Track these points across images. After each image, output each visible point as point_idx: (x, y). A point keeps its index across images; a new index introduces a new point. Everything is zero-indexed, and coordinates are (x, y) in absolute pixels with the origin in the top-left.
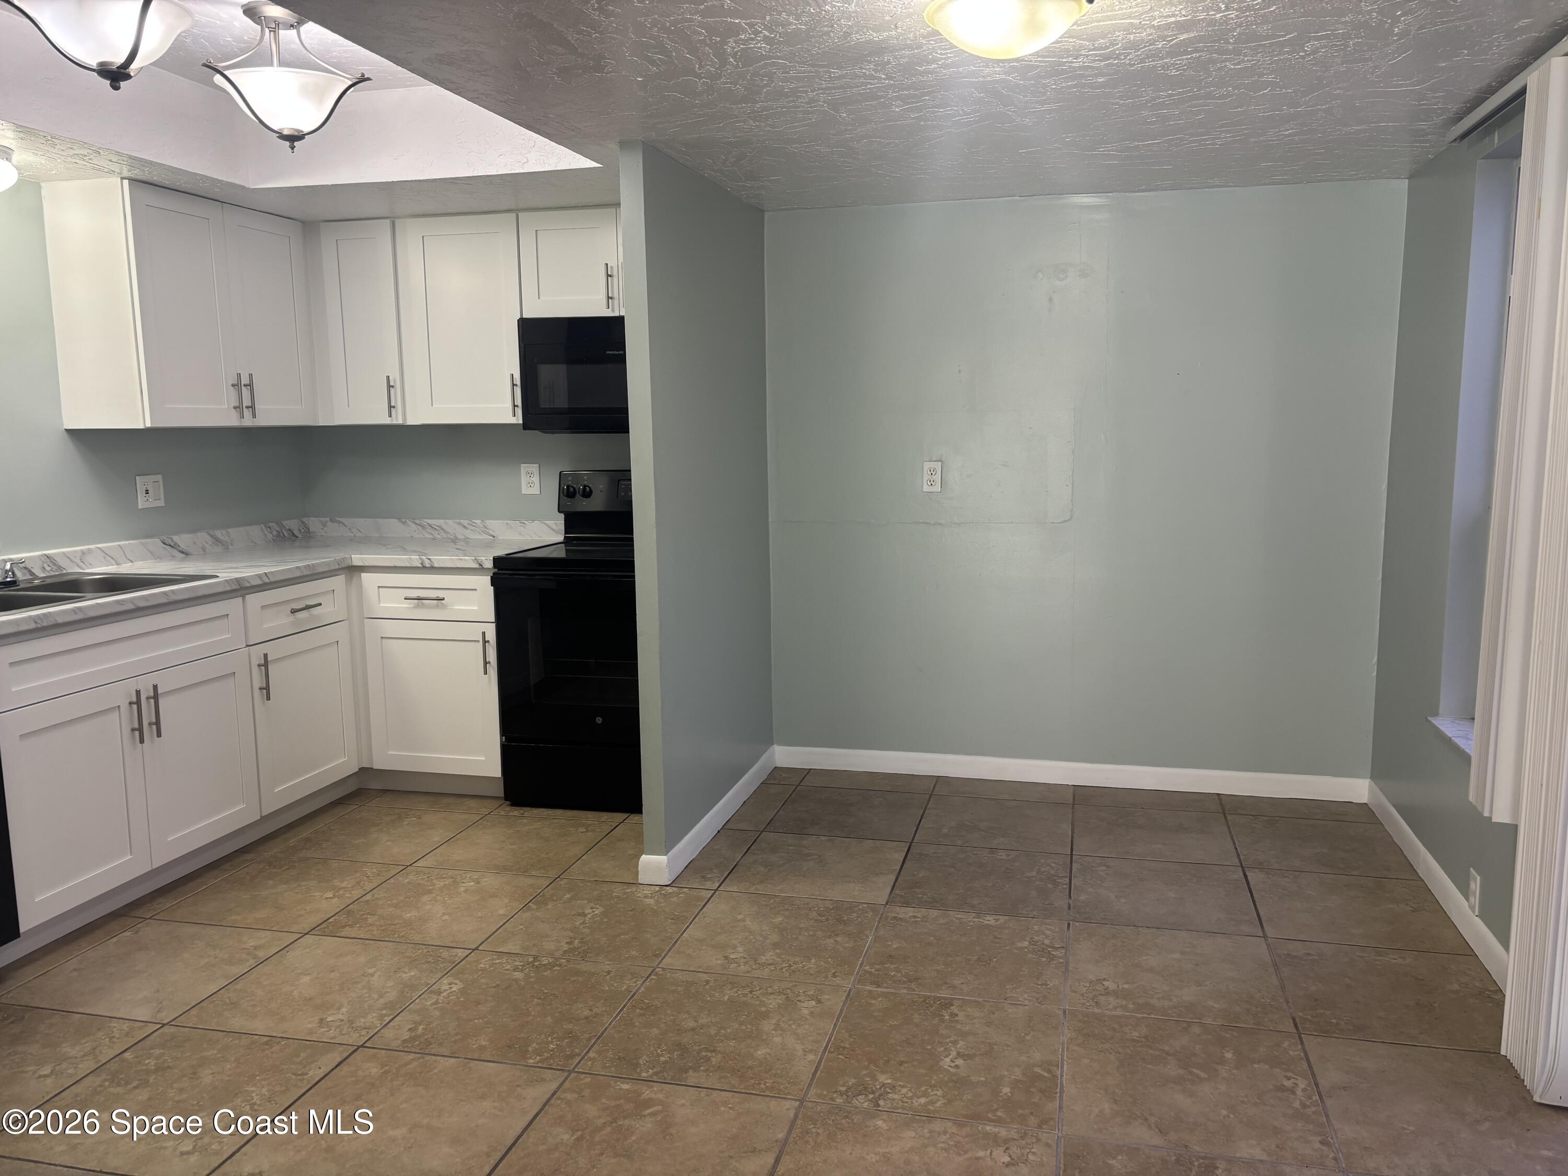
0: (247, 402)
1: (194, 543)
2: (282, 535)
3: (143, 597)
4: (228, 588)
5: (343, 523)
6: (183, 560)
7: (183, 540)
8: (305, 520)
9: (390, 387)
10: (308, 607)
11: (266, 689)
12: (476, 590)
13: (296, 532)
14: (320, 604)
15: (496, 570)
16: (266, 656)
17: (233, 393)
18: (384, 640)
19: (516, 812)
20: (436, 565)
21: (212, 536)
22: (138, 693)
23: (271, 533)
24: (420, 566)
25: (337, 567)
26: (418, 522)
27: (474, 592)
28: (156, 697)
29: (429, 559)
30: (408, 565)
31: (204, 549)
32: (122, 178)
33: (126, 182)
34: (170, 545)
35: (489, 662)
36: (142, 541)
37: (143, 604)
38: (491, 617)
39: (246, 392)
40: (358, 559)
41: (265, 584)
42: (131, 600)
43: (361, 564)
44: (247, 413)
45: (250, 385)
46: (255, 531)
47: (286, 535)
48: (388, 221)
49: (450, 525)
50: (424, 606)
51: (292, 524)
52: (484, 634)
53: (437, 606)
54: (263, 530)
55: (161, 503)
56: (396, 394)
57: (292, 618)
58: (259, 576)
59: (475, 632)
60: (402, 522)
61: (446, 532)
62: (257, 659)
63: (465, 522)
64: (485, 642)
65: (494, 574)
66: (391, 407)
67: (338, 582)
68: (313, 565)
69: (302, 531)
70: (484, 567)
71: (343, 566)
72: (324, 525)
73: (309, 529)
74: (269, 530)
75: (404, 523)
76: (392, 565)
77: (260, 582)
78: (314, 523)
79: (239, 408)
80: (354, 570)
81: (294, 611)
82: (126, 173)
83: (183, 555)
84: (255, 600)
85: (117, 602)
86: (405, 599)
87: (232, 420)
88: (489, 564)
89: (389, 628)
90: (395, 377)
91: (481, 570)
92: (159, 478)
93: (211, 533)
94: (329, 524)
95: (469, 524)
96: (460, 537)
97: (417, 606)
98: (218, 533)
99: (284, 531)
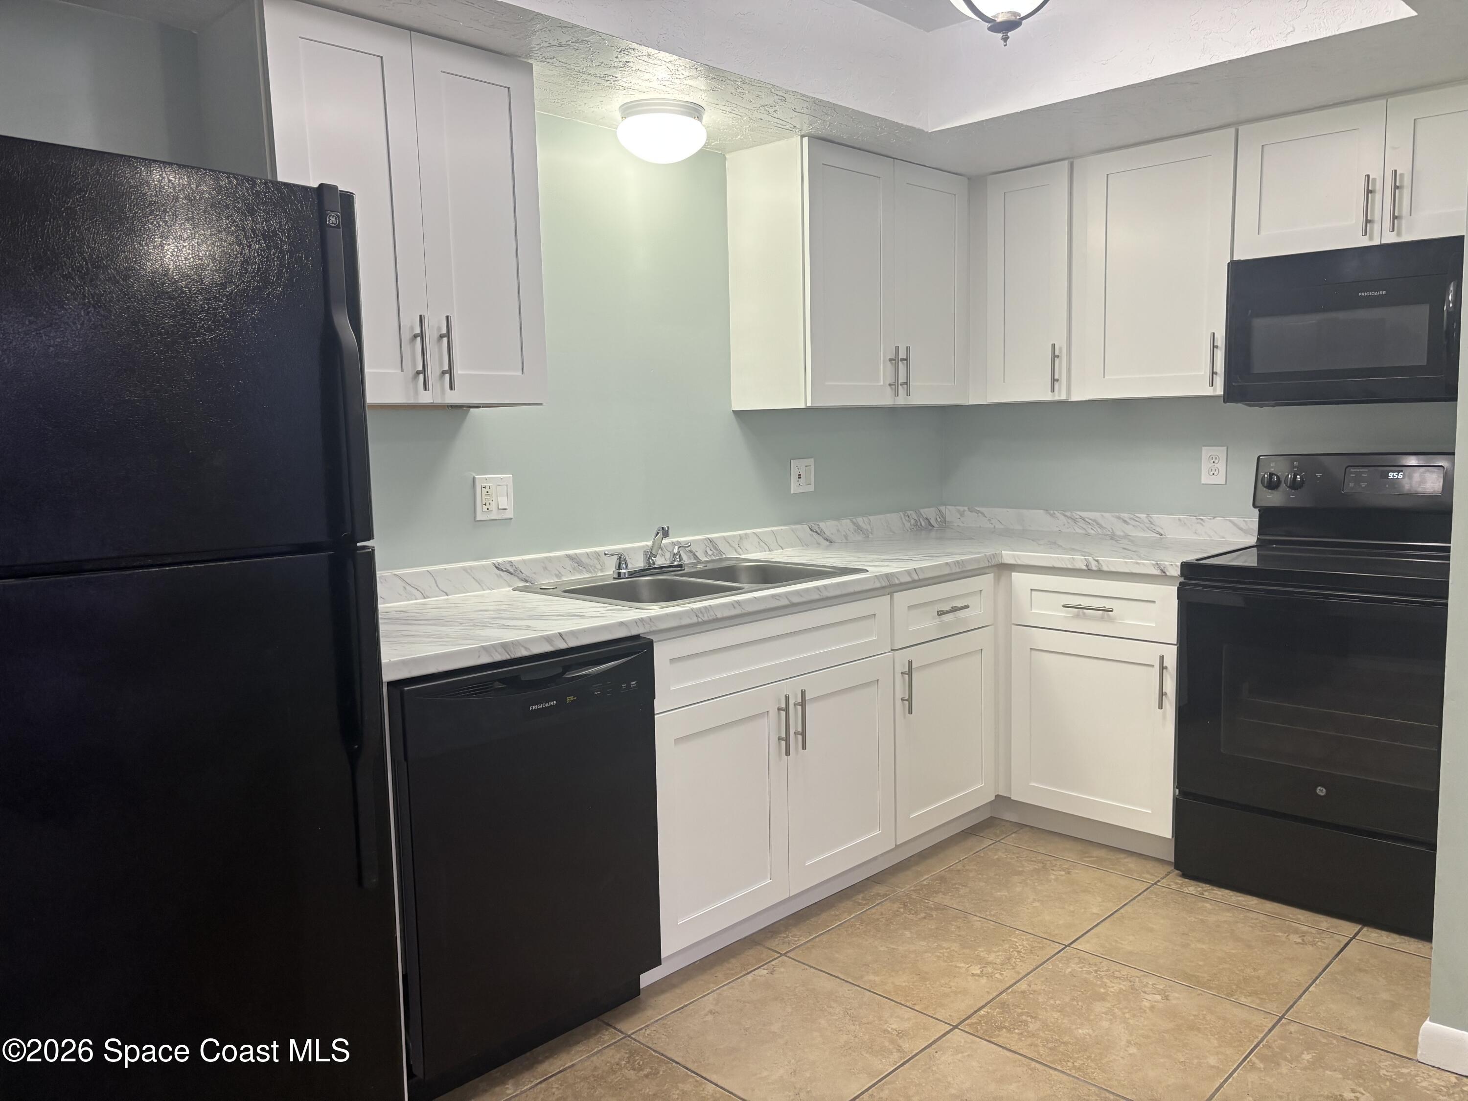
0: (902, 379)
1: (838, 530)
2: (919, 524)
3: (797, 593)
4: (878, 585)
5: (982, 513)
6: (827, 548)
7: (828, 527)
8: (942, 508)
9: (1054, 357)
10: (955, 610)
11: (909, 700)
12: (1154, 602)
13: (933, 522)
14: (967, 607)
15: (1182, 579)
16: (910, 663)
17: (890, 367)
18: (1033, 652)
19: (1192, 888)
20: (1105, 568)
21: (854, 523)
22: (787, 698)
23: (909, 522)
24: (1085, 568)
25: (987, 564)
26: (1068, 514)
27: (1152, 604)
28: (803, 704)
29: (1097, 561)
30: (1070, 566)
31: (846, 537)
32: (802, 136)
33: (806, 140)
34: (816, 532)
35: (1166, 694)
36: (793, 527)
37: (796, 600)
38: (1172, 635)
39: (902, 367)
40: (1009, 556)
41: (914, 581)
42: (786, 595)
43: (1011, 561)
44: (902, 390)
45: (907, 360)
46: (894, 519)
47: (923, 524)
48: (1066, 162)
49: (1108, 519)
50: (1085, 616)
51: (930, 513)
52: (1162, 658)
53: (1102, 618)
54: (901, 518)
55: (811, 488)
56: (1062, 365)
57: (937, 621)
58: (908, 572)
59: (1150, 654)
60: (1049, 513)
61: (1101, 526)
62: (901, 666)
63: (1125, 516)
64: (1163, 668)
65: (1181, 584)
66: (1054, 380)
67: (985, 581)
68: (962, 561)
69: (939, 520)
70: (1168, 574)
71: (993, 564)
72: (962, 514)
73: (945, 518)
74: (907, 518)
75: (1052, 515)
76: (1051, 566)
77: (908, 579)
78: (950, 512)
79: (894, 385)
80: (1004, 569)
81: (941, 613)
82: (806, 130)
83: (828, 543)
84: (903, 598)
85: (773, 596)
86: (1064, 606)
87: (886, 399)
88: (1175, 571)
89: (1042, 639)
90: (1061, 344)
91: (1162, 577)
92: (811, 461)
93: (854, 520)
94: (967, 513)
95: (1131, 519)
96: (1119, 533)
97: (1077, 616)
98: (860, 520)
99: (921, 519)
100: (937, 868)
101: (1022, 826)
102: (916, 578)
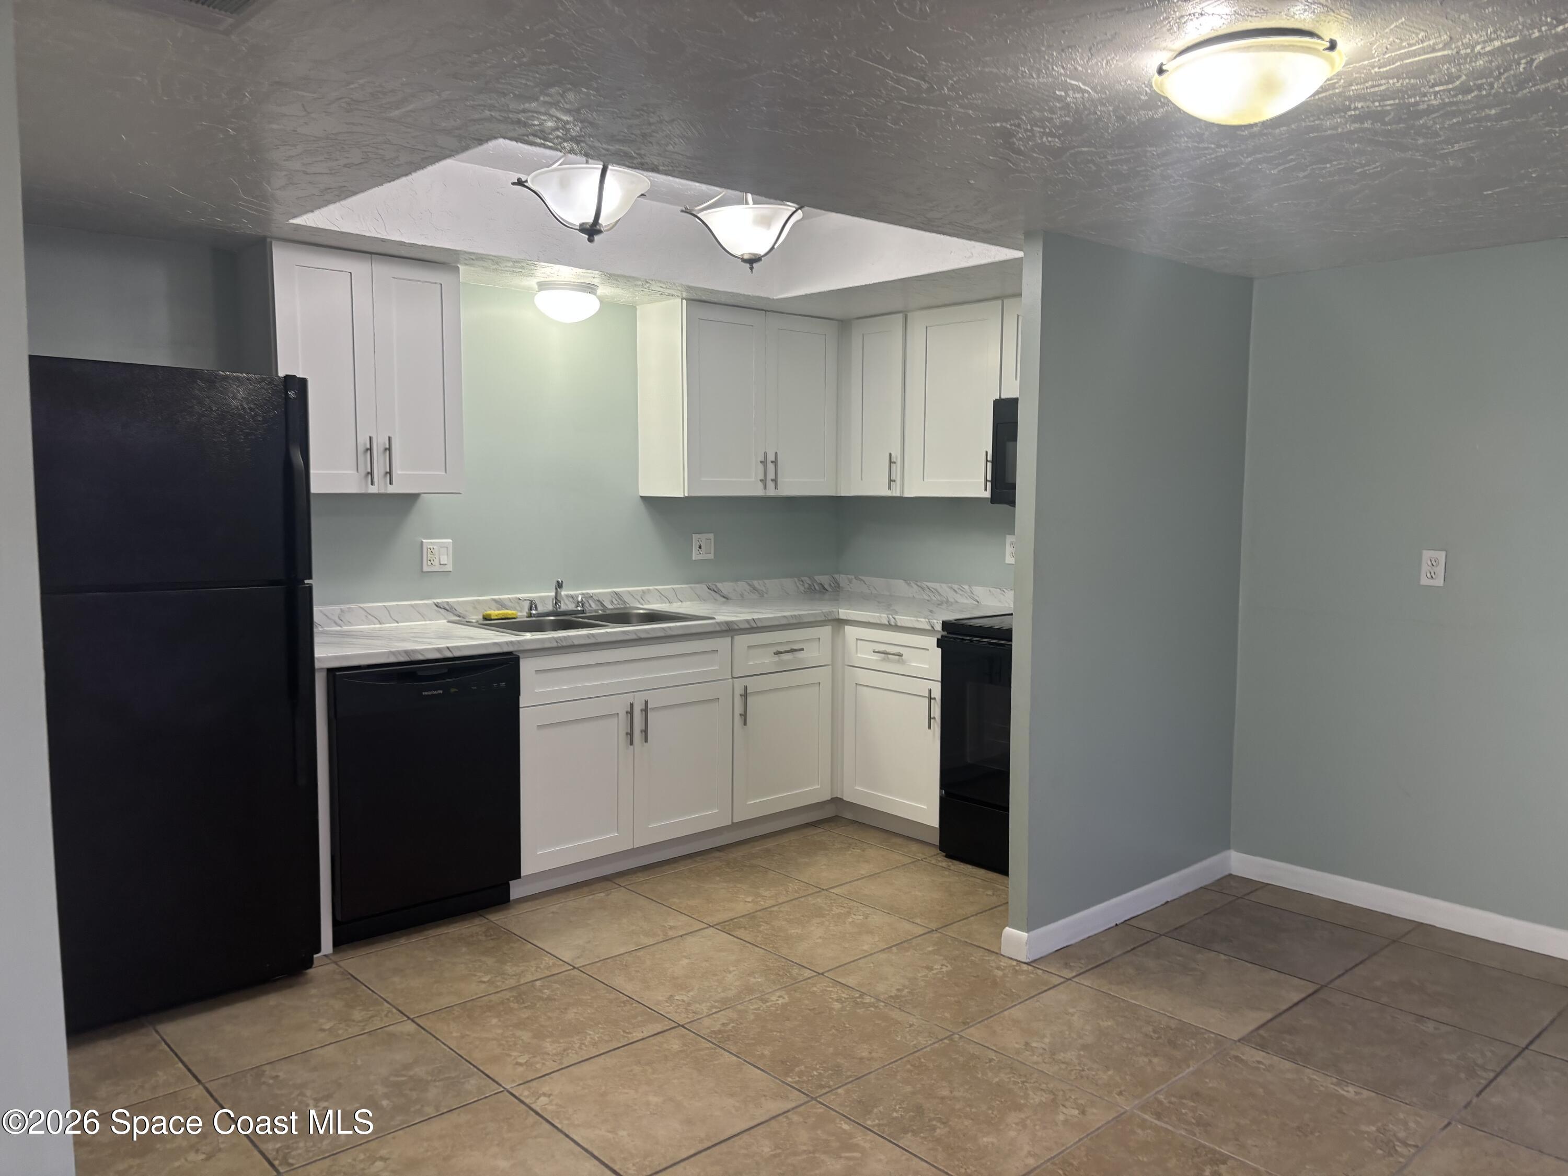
0: (771, 475)
1: (734, 590)
2: (813, 588)
3: (645, 630)
4: (718, 629)
5: (864, 581)
6: (724, 603)
7: (725, 587)
8: (836, 576)
9: (891, 462)
10: (792, 651)
11: (744, 716)
12: (928, 650)
13: (826, 586)
14: (802, 649)
15: (945, 633)
16: (746, 688)
17: (761, 467)
18: (858, 687)
19: (945, 862)
20: (899, 624)
21: (750, 585)
22: (632, 705)
23: (803, 586)
24: (887, 623)
25: (823, 618)
26: (919, 584)
27: (927, 651)
28: (645, 710)
29: (895, 619)
30: (879, 622)
31: (742, 595)
32: (682, 299)
33: (684, 301)
34: (714, 591)
35: (934, 718)
36: (692, 585)
37: (643, 635)
38: (938, 675)
39: (771, 467)
40: (844, 613)
41: (753, 628)
42: (635, 632)
43: (844, 617)
44: (771, 485)
45: (775, 462)
46: (789, 583)
47: (817, 588)
48: (901, 315)
49: (943, 588)
50: (888, 660)
51: (825, 579)
52: (930, 691)
53: (898, 661)
54: (796, 583)
55: (711, 556)
56: (897, 469)
57: (776, 658)
58: (747, 621)
59: (922, 687)
60: (907, 583)
61: (940, 595)
62: (739, 691)
63: (956, 587)
64: (930, 698)
65: (942, 636)
66: (891, 481)
67: (825, 632)
68: (799, 615)
69: (832, 585)
70: (936, 629)
71: (830, 618)
72: (850, 582)
73: (839, 584)
74: (801, 583)
75: (909, 584)
76: (867, 621)
77: (747, 626)
78: (842, 579)
79: (764, 481)
80: (841, 623)
81: (777, 653)
82: (685, 295)
83: (724, 599)
84: (742, 641)
85: (624, 632)
86: (874, 652)
87: (759, 491)
88: (939, 627)
89: (862, 676)
90: (896, 454)
91: (932, 631)
92: (711, 536)
93: (750, 583)
94: (854, 580)
95: (959, 589)
96: (951, 600)
97: (884, 660)
98: (755, 583)
99: (815, 584)
100: (770, 844)
101: (854, 822)
102: (755, 626)
